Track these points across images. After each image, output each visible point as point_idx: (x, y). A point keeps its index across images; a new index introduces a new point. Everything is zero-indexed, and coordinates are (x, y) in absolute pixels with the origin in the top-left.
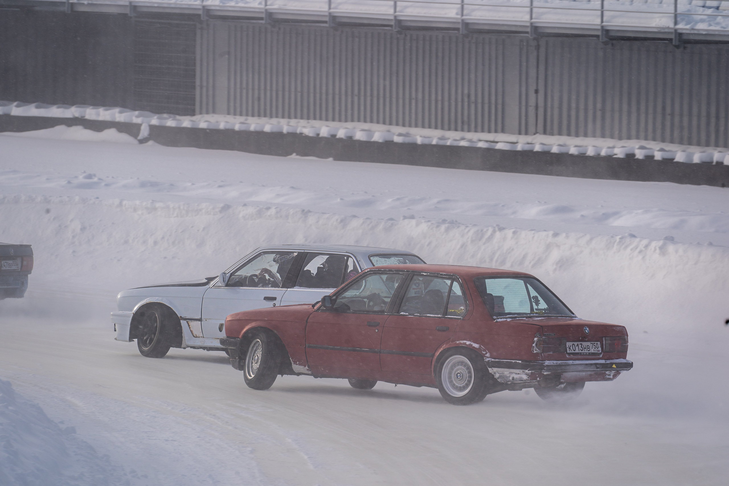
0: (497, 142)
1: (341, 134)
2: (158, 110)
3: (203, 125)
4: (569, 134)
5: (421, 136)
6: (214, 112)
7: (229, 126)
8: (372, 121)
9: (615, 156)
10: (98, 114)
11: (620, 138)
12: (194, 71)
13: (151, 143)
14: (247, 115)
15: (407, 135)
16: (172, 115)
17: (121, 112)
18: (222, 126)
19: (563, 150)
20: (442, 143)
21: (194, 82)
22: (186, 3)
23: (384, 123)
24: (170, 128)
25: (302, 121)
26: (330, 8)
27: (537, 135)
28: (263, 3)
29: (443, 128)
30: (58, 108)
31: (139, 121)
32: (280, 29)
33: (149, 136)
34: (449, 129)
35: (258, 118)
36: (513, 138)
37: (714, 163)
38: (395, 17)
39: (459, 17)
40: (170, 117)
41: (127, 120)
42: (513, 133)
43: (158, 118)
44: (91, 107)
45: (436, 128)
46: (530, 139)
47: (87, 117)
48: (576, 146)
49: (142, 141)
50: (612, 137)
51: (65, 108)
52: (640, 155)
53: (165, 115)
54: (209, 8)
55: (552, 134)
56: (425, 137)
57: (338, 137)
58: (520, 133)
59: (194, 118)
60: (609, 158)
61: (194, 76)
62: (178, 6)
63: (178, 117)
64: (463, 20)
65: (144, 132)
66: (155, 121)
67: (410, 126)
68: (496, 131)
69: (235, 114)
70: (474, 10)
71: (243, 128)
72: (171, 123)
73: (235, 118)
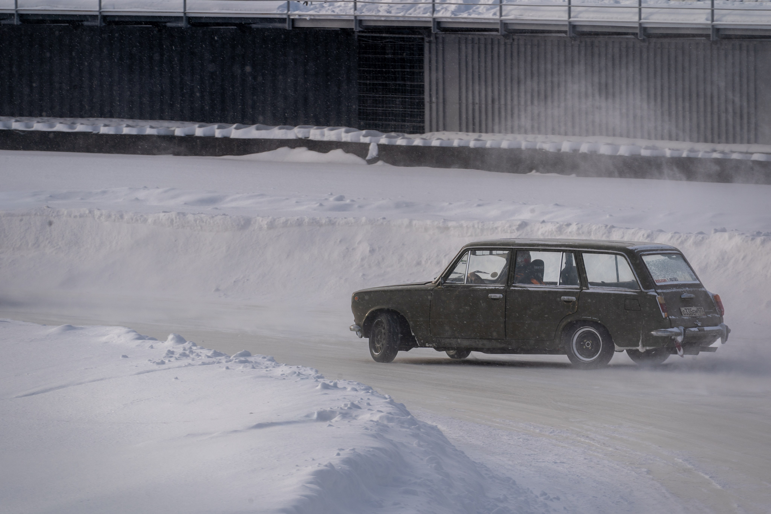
0: (752, 153)
1: (584, 148)
2: (384, 129)
3: (435, 143)
5: (670, 149)
6: (445, 129)
7: (462, 144)
10: (323, 135)
12: (422, 87)
13: (380, 163)
14: (480, 131)
15: (654, 148)
16: (400, 134)
17: (347, 132)
18: (456, 144)
20: (692, 155)
21: (423, 99)
22: (415, 15)
23: (628, 136)
24: (400, 146)
25: (539, 136)
26: (570, 17)
28: (498, 14)
30: (280, 129)
31: (366, 140)
32: (513, 39)
33: (378, 156)
35: (492, 134)
38: (640, 24)
39: (709, 22)
40: (399, 136)
41: (354, 140)
43: (386, 137)
44: (315, 127)
47: (311, 137)
49: (372, 161)
51: (287, 129)
53: (393, 134)
54: (439, 20)
56: (673, 150)
57: (580, 152)
59: (424, 136)
61: (422, 92)
62: (406, 19)
63: (406, 135)
64: (713, 26)
65: (373, 151)
66: (384, 140)
67: (656, 139)
68: (749, 142)
69: (467, 131)
70: (725, 15)
71: (479, 144)
72: (401, 141)
73: (467, 135)
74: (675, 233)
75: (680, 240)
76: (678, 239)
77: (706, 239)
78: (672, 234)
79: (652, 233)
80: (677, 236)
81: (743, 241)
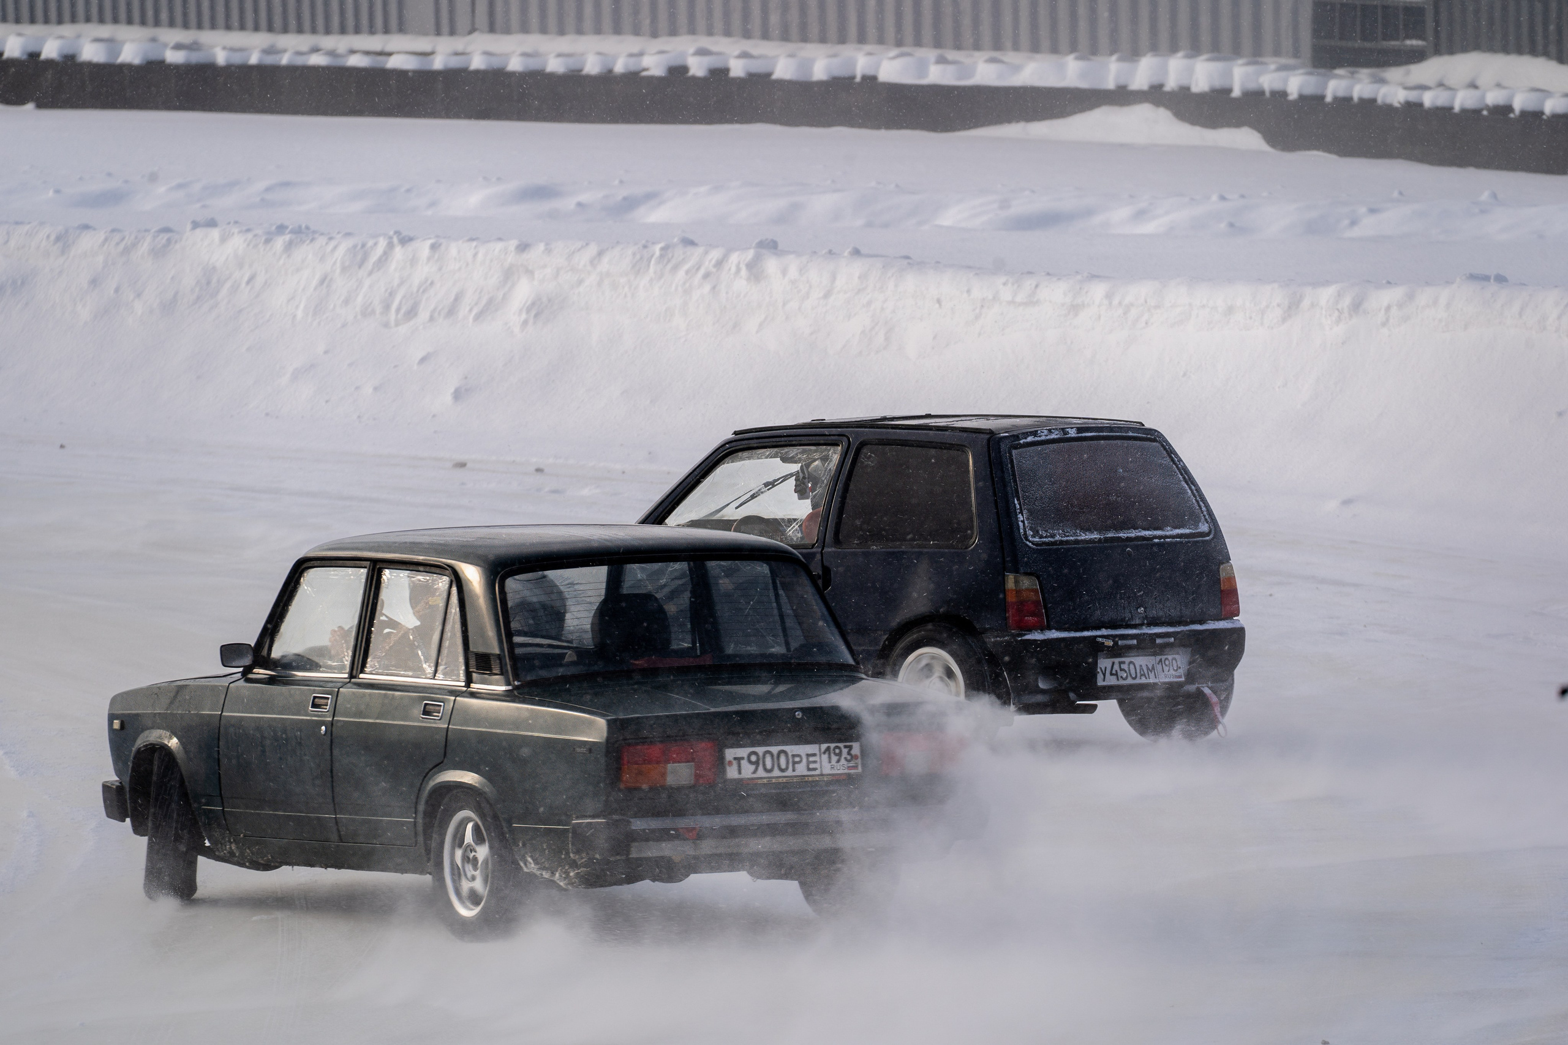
0: (390, 54)
1: (51, 50)
4: (544, 30)
5: (224, 48)
8: (116, 20)
9: (644, 74)
11: (654, 35)
15: (194, 47)
19: (533, 64)
20: (269, 60)
23: (143, 23)
27: (476, 36)
29: (270, 29)
34: (285, 30)
36: (422, 44)
37: (858, 79)
42: (424, 33)
45: (256, 28)
46: (458, 43)
48: (559, 55)
50: (637, 32)
52: (697, 68)
55: (507, 31)
56: (232, 50)
57: (43, 57)
58: (438, 33)
60: (633, 78)
67: (200, 26)
68: (387, 31)
74: (113, 231)
75: (122, 246)
76: (118, 244)
77: (176, 242)
78: (106, 232)
79: (67, 231)
80: (117, 237)
81: (248, 245)
